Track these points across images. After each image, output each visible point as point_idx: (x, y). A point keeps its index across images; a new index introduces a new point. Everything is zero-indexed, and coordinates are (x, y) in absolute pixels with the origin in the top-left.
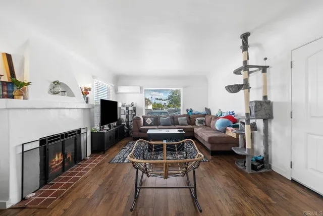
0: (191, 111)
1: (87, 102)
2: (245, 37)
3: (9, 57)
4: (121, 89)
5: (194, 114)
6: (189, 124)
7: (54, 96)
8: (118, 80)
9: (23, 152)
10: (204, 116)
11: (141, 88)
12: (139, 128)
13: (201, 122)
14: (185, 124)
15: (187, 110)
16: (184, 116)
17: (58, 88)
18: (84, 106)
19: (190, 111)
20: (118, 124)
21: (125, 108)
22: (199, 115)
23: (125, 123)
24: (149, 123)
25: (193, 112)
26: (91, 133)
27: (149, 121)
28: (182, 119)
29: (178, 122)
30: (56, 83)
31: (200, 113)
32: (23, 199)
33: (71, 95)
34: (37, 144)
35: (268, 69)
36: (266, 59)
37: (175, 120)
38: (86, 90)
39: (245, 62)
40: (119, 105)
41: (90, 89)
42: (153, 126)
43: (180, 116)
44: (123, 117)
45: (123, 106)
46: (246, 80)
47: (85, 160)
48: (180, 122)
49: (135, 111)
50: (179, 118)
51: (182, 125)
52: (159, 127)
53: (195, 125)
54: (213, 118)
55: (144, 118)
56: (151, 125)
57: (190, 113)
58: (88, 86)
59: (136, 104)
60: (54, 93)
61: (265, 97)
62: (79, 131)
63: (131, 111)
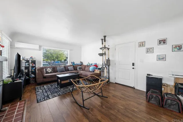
2: (105, 37)
6: (74, 70)
10: (81, 65)
12: (43, 75)
13: (80, 68)
14: (72, 70)
15: (72, 63)
16: (71, 66)
22: (78, 65)
24: (49, 72)
25: (75, 64)
27: (49, 70)
29: (68, 69)
35: (109, 49)
36: (109, 46)
37: (66, 68)
39: (105, 46)
42: (52, 73)
43: (69, 66)
46: (105, 52)
48: (70, 69)
49: (35, 63)
51: (71, 71)
53: (77, 70)
54: (86, 66)
55: (45, 68)
61: (109, 58)
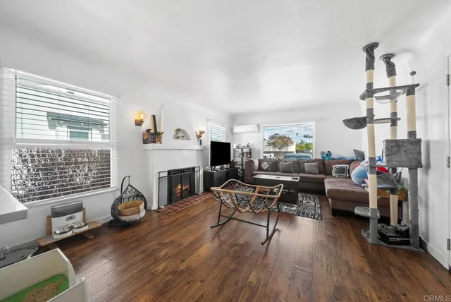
0: (329, 154)
1: (201, 144)
2: (370, 49)
3: (154, 117)
4: (237, 129)
5: (333, 159)
6: (320, 173)
7: (177, 140)
8: (234, 119)
9: (159, 178)
10: (349, 162)
11: (258, 126)
12: (252, 173)
13: (341, 171)
14: (315, 172)
15: (322, 153)
16: (315, 161)
17: (180, 134)
18: (198, 147)
19: (327, 155)
20: (231, 167)
21: (240, 150)
22: (340, 160)
23: (240, 167)
24: (265, 168)
25: (332, 156)
26: (204, 172)
27: (265, 165)
28: (311, 166)
29: (304, 169)
30: (178, 130)
31: (343, 158)
32: (159, 208)
33: (188, 139)
34: (166, 174)
35: (416, 89)
36: (413, 73)
37: (302, 166)
38: (201, 133)
39: (370, 85)
40: (233, 146)
41: (204, 132)
42: (269, 171)
43: (309, 161)
44: (238, 160)
45: (238, 147)
46: (370, 111)
47: (197, 194)
48: (306, 169)
49: (250, 153)
50: (306, 164)
51: (309, 173)
52: (277, 173)
53: (331, 174)
55: (260, 162)
56: (267, 170)
57: (327, 158)
58: (203, 129)
59: (253, 145)
60: (178, 138)
61: (412, 134)
62: (194, 169)
63: (247, 153)
